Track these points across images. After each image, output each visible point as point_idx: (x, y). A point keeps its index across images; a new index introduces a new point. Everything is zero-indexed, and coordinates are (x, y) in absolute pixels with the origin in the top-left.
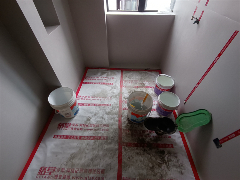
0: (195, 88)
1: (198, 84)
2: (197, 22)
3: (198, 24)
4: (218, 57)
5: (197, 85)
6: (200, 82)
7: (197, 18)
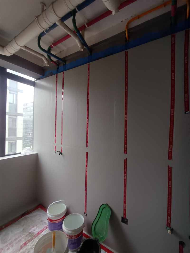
0: (86, 195)
1: (86, 190)
2: (61, 153)
3: (61, 154)
4: (86, 168)
5: (86, 192)
6: (86, 189)
7: (59, 152)
